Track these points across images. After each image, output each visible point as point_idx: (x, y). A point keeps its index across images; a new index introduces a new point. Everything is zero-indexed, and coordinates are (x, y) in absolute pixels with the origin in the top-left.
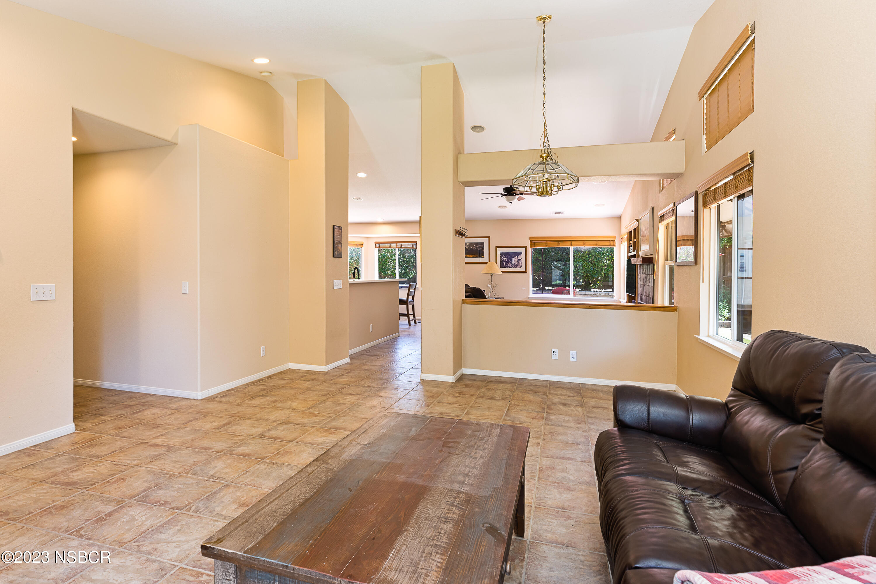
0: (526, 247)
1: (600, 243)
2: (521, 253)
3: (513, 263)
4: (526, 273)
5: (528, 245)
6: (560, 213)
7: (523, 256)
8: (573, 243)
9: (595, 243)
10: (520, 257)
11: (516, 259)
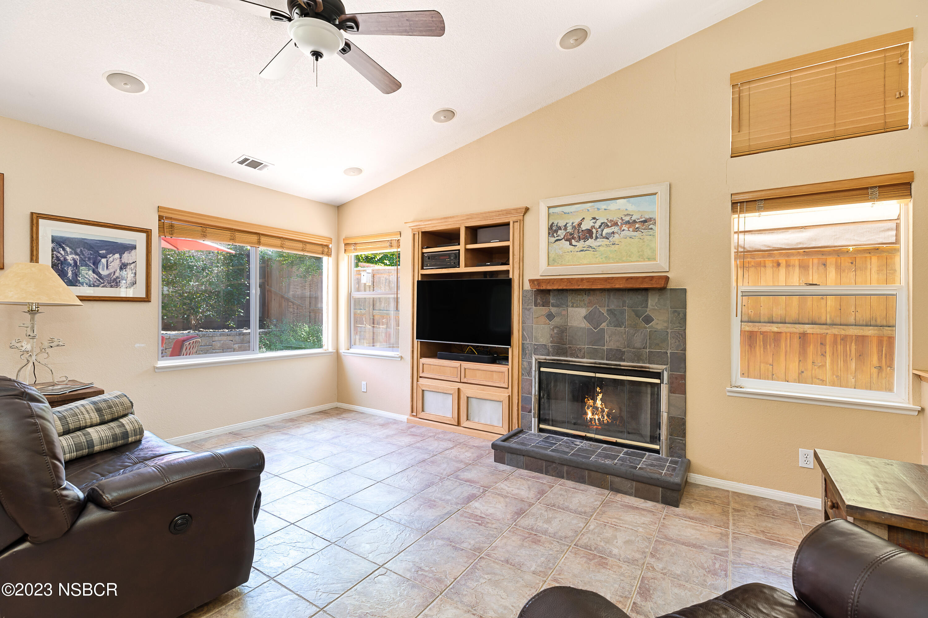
0: (148, 232)
1: (309, 247)
2: (134, 247)
3: (104, 272)
4: (149, 301)
5: (154, 225)
6: (255, 164)
7: (140, 254)
8: (263, 239)
9: (300, 245)
10: (127, 257)
11: (115, 260)
